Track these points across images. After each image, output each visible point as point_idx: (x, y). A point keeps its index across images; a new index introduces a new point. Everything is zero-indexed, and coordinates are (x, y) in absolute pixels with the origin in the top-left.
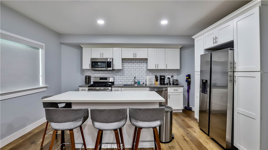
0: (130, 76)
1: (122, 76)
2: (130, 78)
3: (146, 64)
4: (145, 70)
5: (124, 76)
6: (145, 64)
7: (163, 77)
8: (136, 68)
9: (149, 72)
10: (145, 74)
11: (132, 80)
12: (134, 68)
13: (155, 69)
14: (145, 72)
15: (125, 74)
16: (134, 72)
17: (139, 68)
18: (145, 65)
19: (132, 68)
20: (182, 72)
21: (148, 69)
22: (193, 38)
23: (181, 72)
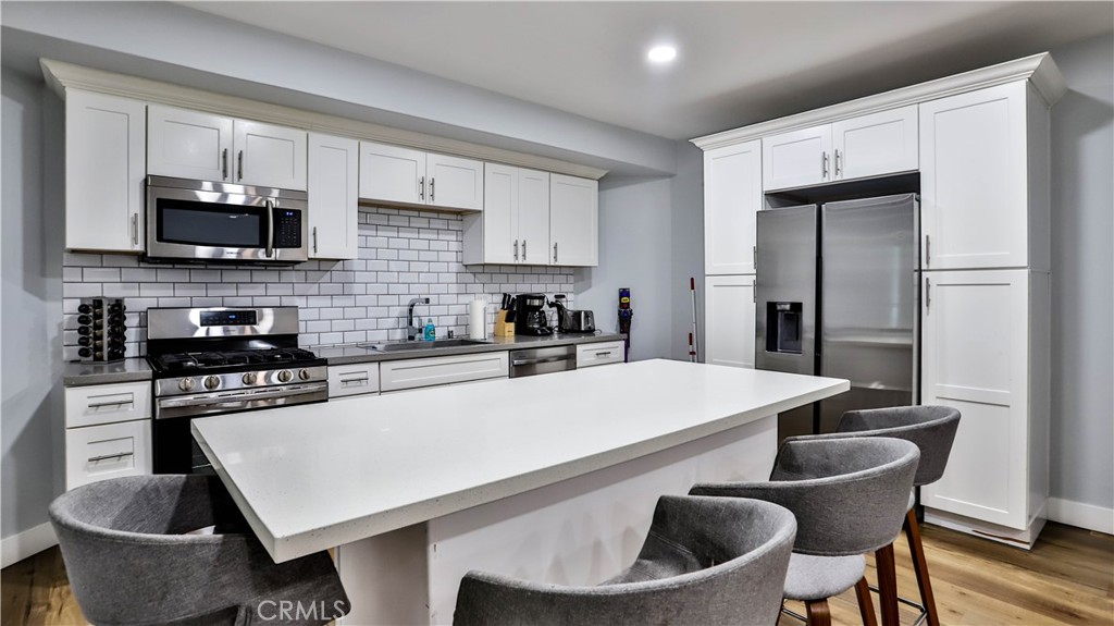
0: (384, 300)
1: (338, 301)
2: (383, 312)
3: (460, 239)
4: (454, 267)
5: (348, 301)
6: (454, 238)
7: (537, 302)
8: (413, 255)
9: (472, 276)
10: (454, 288)
11: (391, 323)
12: (404, 255)
13: (512, 262)
14: (453, 278)
15: (357, 288)
16: (404, 277)
17: (425, 256)
18: (454, 246)
19: (392, 254)
20: (594, 281)
21: (466, 266)
22: (697, 144)
23: (590, 278)
